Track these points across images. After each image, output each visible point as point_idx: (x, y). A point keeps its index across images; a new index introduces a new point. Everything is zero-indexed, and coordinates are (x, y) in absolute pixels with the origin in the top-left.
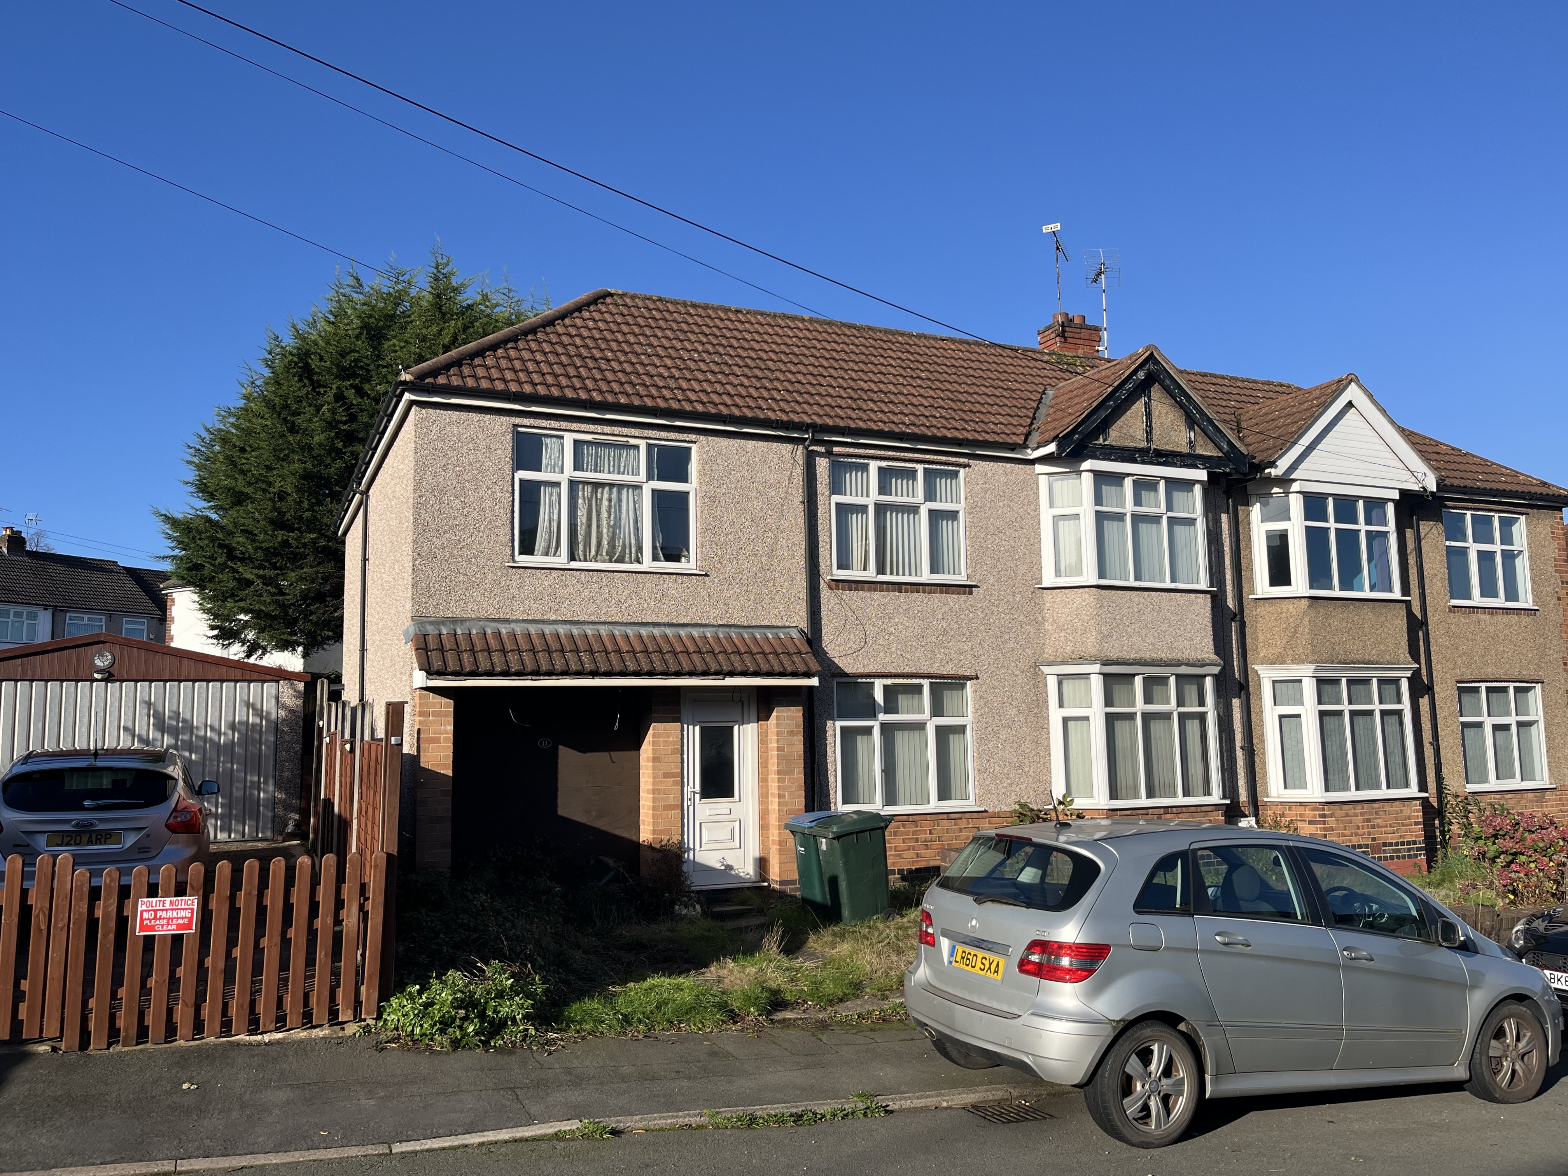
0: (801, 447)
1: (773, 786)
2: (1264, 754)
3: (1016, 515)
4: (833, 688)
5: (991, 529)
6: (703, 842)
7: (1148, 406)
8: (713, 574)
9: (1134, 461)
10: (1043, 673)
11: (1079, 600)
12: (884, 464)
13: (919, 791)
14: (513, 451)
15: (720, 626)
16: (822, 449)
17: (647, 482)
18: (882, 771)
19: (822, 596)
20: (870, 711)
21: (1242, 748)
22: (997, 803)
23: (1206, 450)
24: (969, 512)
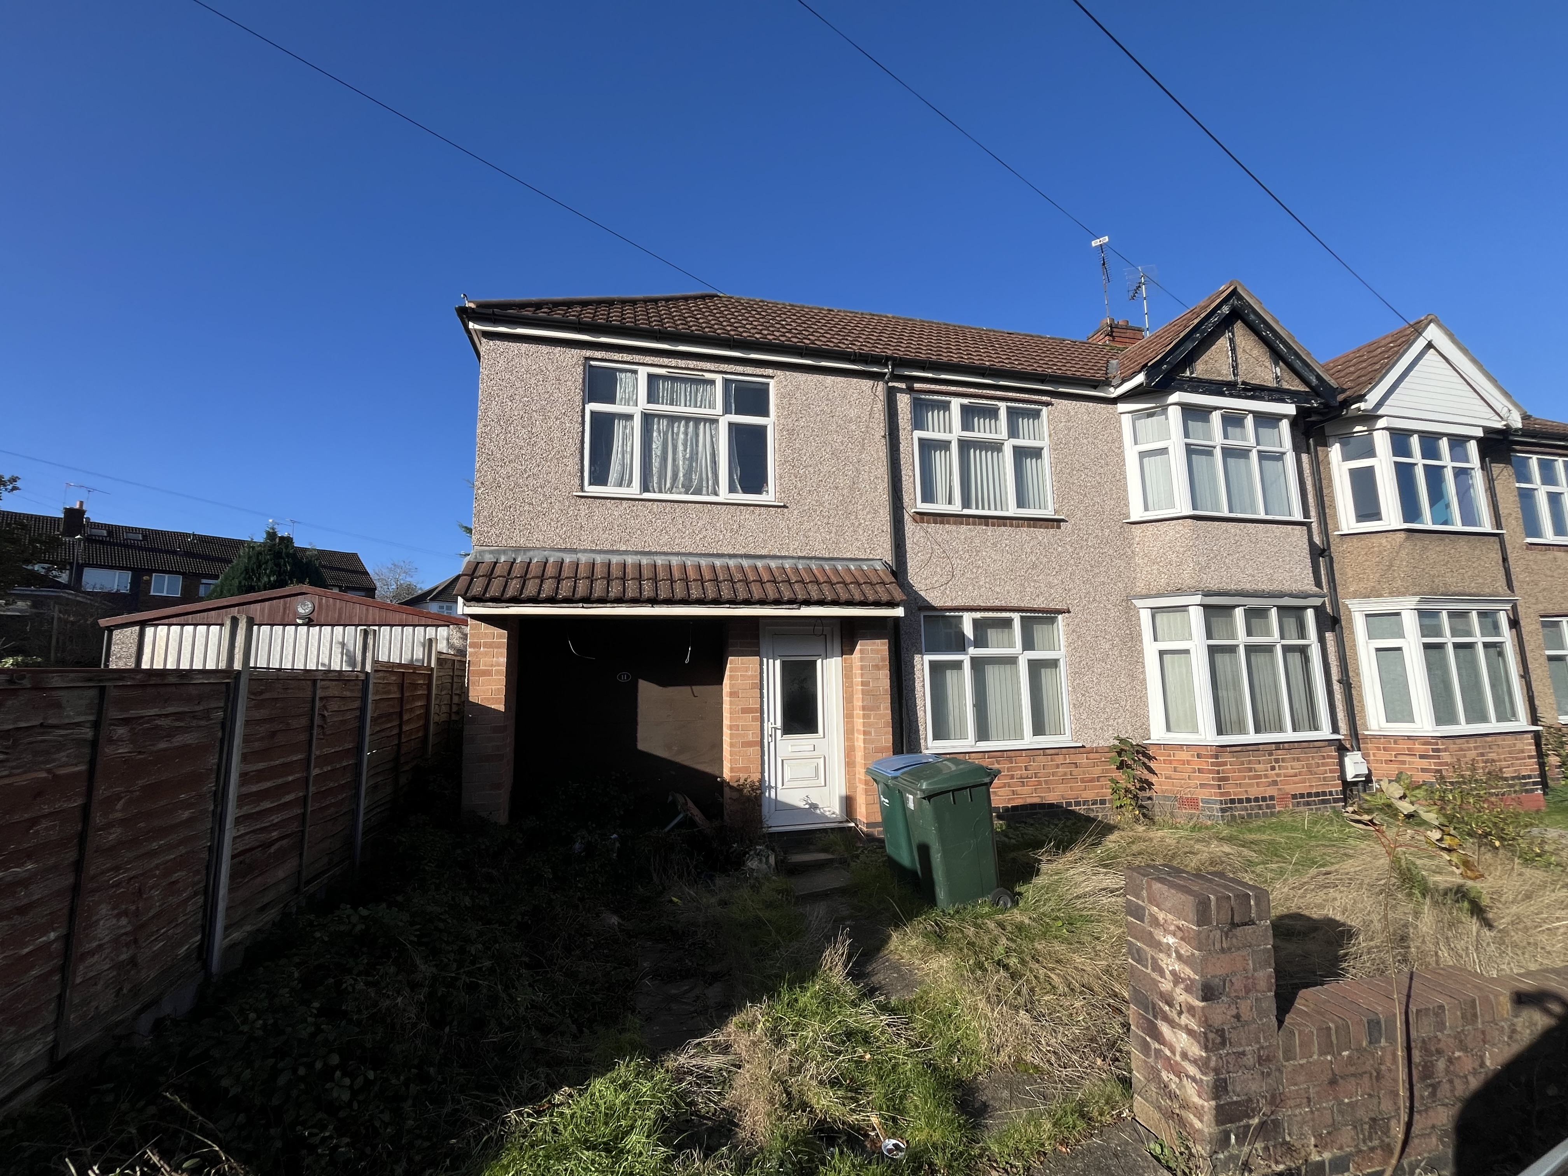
0: (881, 383)
1: (859, 722)
2: (1360, 687)
3: (1101, 452)
4: (920, 621)
5: (1077, 465)
6: (786, 780)
7: (1231, 341)
8: (792, 506)
9: (1222, 394)
10: (1135, 606)
11: (1172, 533)
12: (966, 401)
13: (1012, 726)
14: (584, 382)
15: (800, 558)
16: (903, 386)
17: (723, 415)
18: (974, 706)
19: (906, 529)
20: (960, 644)
21: (1339, 681)
22: (1094, 738)
23: (1295, 385)
24: (1054, 448)
